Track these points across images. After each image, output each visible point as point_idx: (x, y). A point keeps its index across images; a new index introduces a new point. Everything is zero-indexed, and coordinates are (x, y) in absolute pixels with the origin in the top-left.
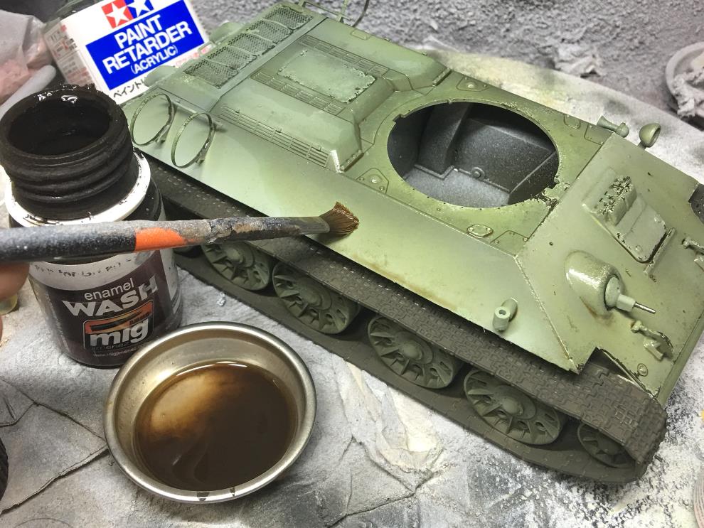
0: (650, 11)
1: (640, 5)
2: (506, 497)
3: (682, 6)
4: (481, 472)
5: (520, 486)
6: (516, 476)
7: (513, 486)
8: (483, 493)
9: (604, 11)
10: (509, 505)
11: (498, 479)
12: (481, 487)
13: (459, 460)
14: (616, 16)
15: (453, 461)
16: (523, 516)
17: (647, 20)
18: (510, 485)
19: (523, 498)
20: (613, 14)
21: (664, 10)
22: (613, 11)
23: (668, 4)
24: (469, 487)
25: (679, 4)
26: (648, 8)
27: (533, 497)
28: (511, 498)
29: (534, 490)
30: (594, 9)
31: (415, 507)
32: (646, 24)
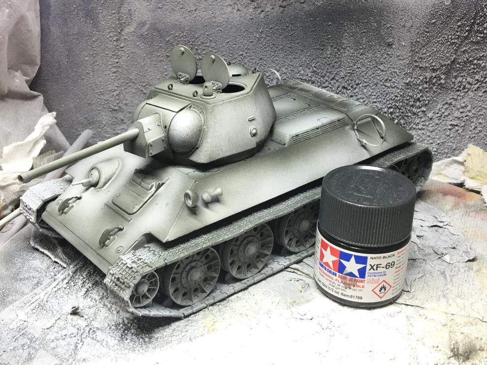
0: (456, 142)
1: (449, 137)
3: (477, 138)
9: (426, 141)
14: (434, 144)
17: (454, 147)
20: (432, 143)
21: (465, 141)
22: (431, 141)
23: (468, 137)
25: (474, 137)
26: (454, 140)
30: (419, 140)
32: (454, 150)
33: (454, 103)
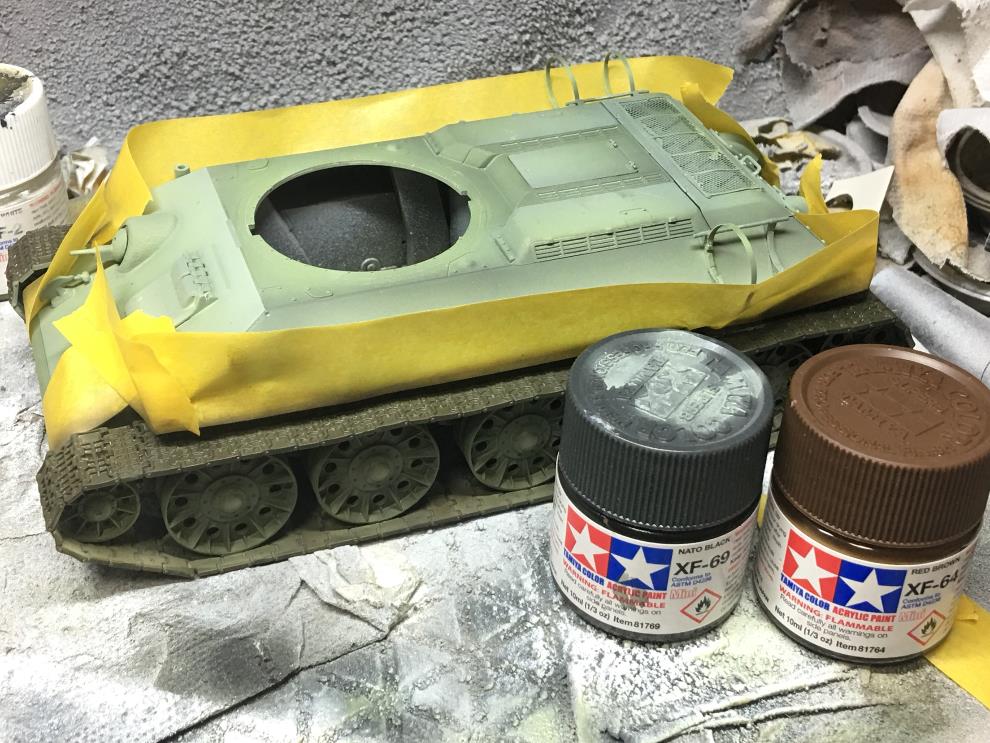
2: (507, 626)
4: (473, 603)
5: (523, 613)
6: (518, 603)
7: (515, 614)
8: (478, 625)
10: (510, 635)
11: (495, 608)
12: (474, 620)
13: (445, 594)
15: (436, 596)
16: (530, 644)
18: (510, 613)
19: (529, 625)
24: (459, 621)
27: (541, 623)
28: (512, 628)
29: (542, 615)
31: (390, 652)
33: (646, 13)
